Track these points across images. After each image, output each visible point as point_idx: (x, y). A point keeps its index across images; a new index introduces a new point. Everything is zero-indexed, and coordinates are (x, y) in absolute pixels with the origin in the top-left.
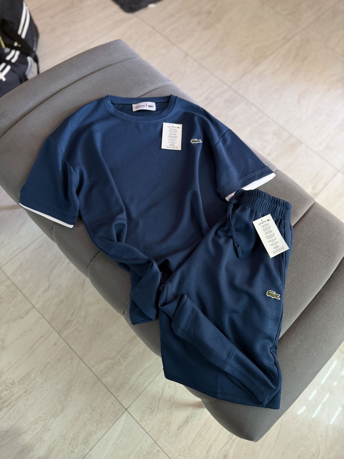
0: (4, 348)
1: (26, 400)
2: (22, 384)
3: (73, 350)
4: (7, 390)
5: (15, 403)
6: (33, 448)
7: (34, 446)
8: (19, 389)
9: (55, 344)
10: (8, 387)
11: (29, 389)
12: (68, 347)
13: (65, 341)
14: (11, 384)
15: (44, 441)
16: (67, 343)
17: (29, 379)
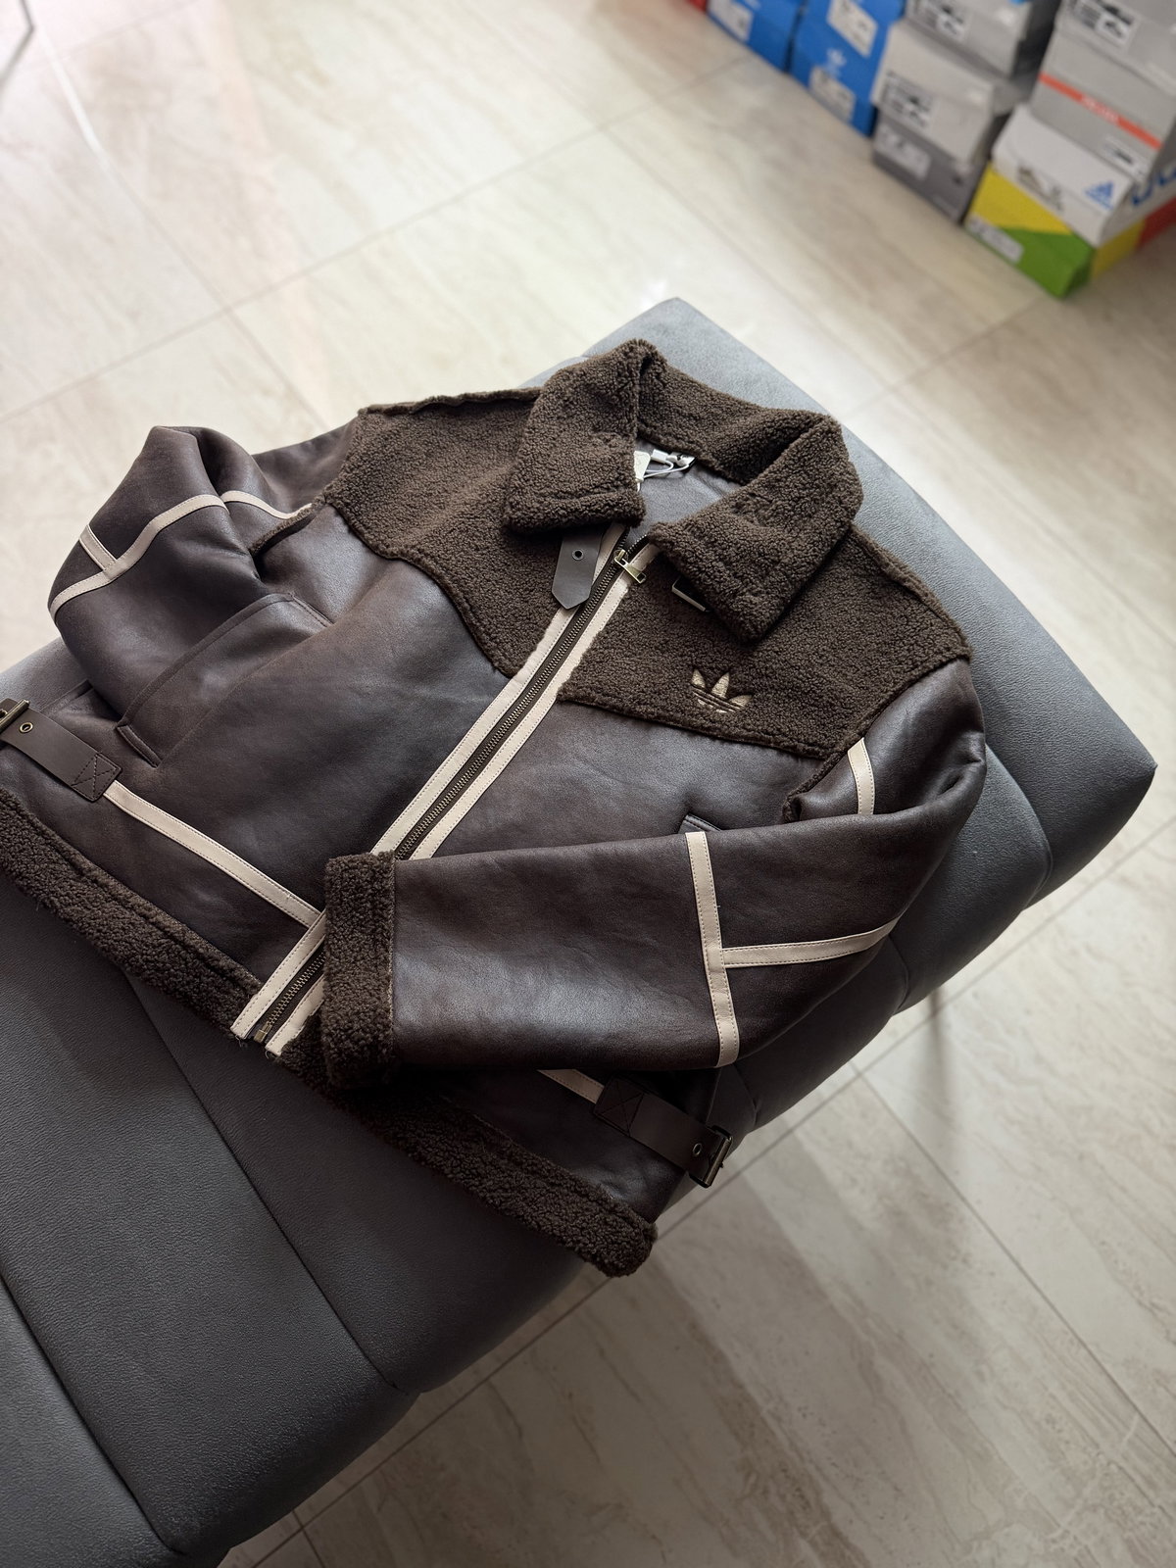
0: (619, 1506)
1: (804, 1416)
4: (766, 1492)
5: (811, 1461)
6: (950, 1396)
7: (944, 1391)
10: (755, 1486)
11: (771, 1406)
14: (748, 1475)
15: (931, 1356)
17: (740, 1405)
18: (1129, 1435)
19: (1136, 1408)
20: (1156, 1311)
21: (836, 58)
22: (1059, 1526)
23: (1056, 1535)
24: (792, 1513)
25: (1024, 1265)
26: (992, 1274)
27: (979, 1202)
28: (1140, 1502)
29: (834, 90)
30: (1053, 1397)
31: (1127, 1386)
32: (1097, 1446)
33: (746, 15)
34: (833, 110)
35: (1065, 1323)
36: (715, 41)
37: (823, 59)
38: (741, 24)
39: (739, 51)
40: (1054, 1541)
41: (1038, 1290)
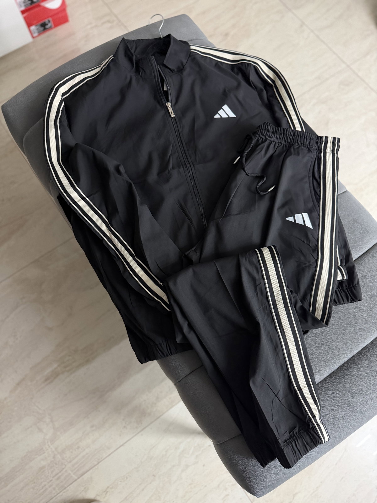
0: (71, 314)
2: (84, 353)
5: (76, 369)
6: (88, 415)
8: (82, 357)
10: (72, 353)
11: (91, 359)
14: (74, 351)
18: (72, 474)
19: (79, 478)
20: (106, 492)
22: (51, 444)
23: (49, 443)
24: (64, 363)
25: (122, 448)
26: (120, 436)
27: (142, 435)
28: (54, 473)
30: (84, 450)
31: (86, 476)
32: (70, 462)
35: (104, 459)
40: (48, 442)
41: (115, 451)
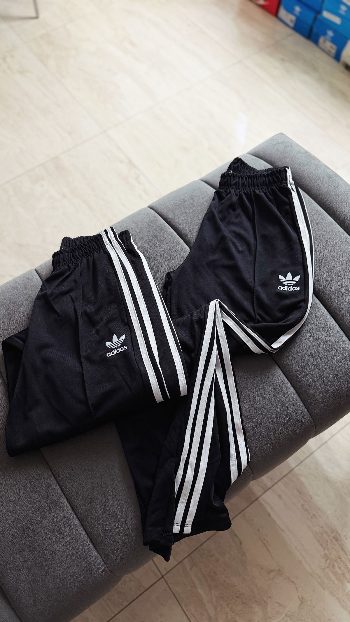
0: (279, 570)
1: (346, 538)
2: (327, 545)
3: (288, 473)
4: (333, 566)
8: (333, 548)
9: (280, 496)
10: (330, 564)
11: (334, 535)
12: (285, 478)
13: (276, 483)
14: (326, 560)
16: (279, 480)
17: (322, 534)
21: (330, 33)
24: (344, 574)
29: (329, 46)
33: (293, 18)
34: (328, 53)
36: (280, 27)
37: (325, 34)
38: (291, 21)
39: (290, 31)
